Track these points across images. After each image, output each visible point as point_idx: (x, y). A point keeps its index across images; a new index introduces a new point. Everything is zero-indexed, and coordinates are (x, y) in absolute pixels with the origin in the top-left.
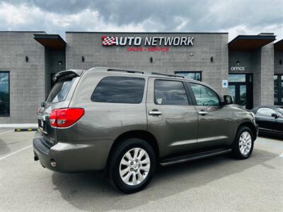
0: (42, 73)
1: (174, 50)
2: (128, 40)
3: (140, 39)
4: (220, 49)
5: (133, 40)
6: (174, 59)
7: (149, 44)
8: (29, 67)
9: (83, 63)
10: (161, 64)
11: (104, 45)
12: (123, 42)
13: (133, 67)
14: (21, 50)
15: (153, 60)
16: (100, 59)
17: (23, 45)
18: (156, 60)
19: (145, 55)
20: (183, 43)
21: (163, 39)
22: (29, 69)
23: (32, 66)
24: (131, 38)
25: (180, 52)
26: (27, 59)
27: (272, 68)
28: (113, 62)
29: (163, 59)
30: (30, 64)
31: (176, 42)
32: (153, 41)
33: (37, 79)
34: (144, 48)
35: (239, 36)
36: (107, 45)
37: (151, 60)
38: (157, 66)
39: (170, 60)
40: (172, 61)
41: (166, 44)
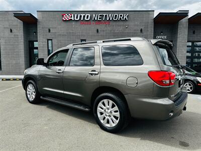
0: (21, 41)
1: (114, 23)
2: (81, 16)
3: (89, 15)
4: (148, 23)
5: (84, 16)
6: (114, 31)
7: (96, 19)
8: (13, 36)
9: (49, 34)
10: (105, 34)
11: (63, 20)
12: (77, 18)
13: (84, 36)
14: (7, 24)
16: (61, 30)
17: (8, 20)
18: (101, 31)
19: (93, 27)
20: (120, 18)
21: (106, 16)
22: (13, 38)
23: (15, 35)
24: (83, 15)
25: (118, 25)
26: (11, 31)
27: (186, 37)
28: (70, 33)
29: (106, 30)
30: (13, 34)
31: (115, 18)
33: (18, 45)
34: (92, 22)
35: (160, 13)
36: (66, 20)
37: (98, 31)
38: (101, 35)
39: (111, 31)
40: (113, 32)
41: (108, 19)
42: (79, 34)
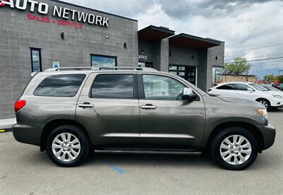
1: (89, 28)
2: (29, 4)
3: (47, 6)
5: (37, 5)
6: (90, 39)
7: (59, 15)
10: (75, 43)
13: (37, 41)
15: (65, 37)
18: (68, 36)
19: (54, 29)
20: (98, 22)
21: (76, 13)
24: (33, 3)
25: (95, 33)
28: (5, 32)
29: (77, 37)
31: (91, 20)
32: (64, 13)
34: (51, 20)
35: (151, 26)
37: (62, 36)
38: (69, 44)
39: (84, 39)
40: (87, 41)
41: (80, 20)
42: (25, 37)
